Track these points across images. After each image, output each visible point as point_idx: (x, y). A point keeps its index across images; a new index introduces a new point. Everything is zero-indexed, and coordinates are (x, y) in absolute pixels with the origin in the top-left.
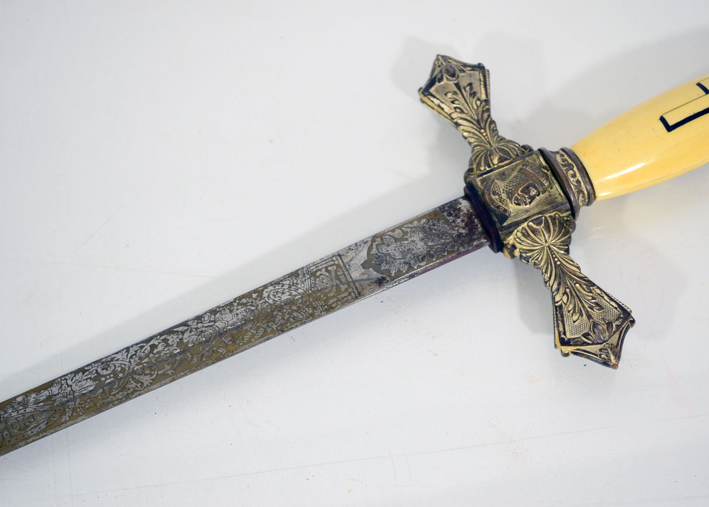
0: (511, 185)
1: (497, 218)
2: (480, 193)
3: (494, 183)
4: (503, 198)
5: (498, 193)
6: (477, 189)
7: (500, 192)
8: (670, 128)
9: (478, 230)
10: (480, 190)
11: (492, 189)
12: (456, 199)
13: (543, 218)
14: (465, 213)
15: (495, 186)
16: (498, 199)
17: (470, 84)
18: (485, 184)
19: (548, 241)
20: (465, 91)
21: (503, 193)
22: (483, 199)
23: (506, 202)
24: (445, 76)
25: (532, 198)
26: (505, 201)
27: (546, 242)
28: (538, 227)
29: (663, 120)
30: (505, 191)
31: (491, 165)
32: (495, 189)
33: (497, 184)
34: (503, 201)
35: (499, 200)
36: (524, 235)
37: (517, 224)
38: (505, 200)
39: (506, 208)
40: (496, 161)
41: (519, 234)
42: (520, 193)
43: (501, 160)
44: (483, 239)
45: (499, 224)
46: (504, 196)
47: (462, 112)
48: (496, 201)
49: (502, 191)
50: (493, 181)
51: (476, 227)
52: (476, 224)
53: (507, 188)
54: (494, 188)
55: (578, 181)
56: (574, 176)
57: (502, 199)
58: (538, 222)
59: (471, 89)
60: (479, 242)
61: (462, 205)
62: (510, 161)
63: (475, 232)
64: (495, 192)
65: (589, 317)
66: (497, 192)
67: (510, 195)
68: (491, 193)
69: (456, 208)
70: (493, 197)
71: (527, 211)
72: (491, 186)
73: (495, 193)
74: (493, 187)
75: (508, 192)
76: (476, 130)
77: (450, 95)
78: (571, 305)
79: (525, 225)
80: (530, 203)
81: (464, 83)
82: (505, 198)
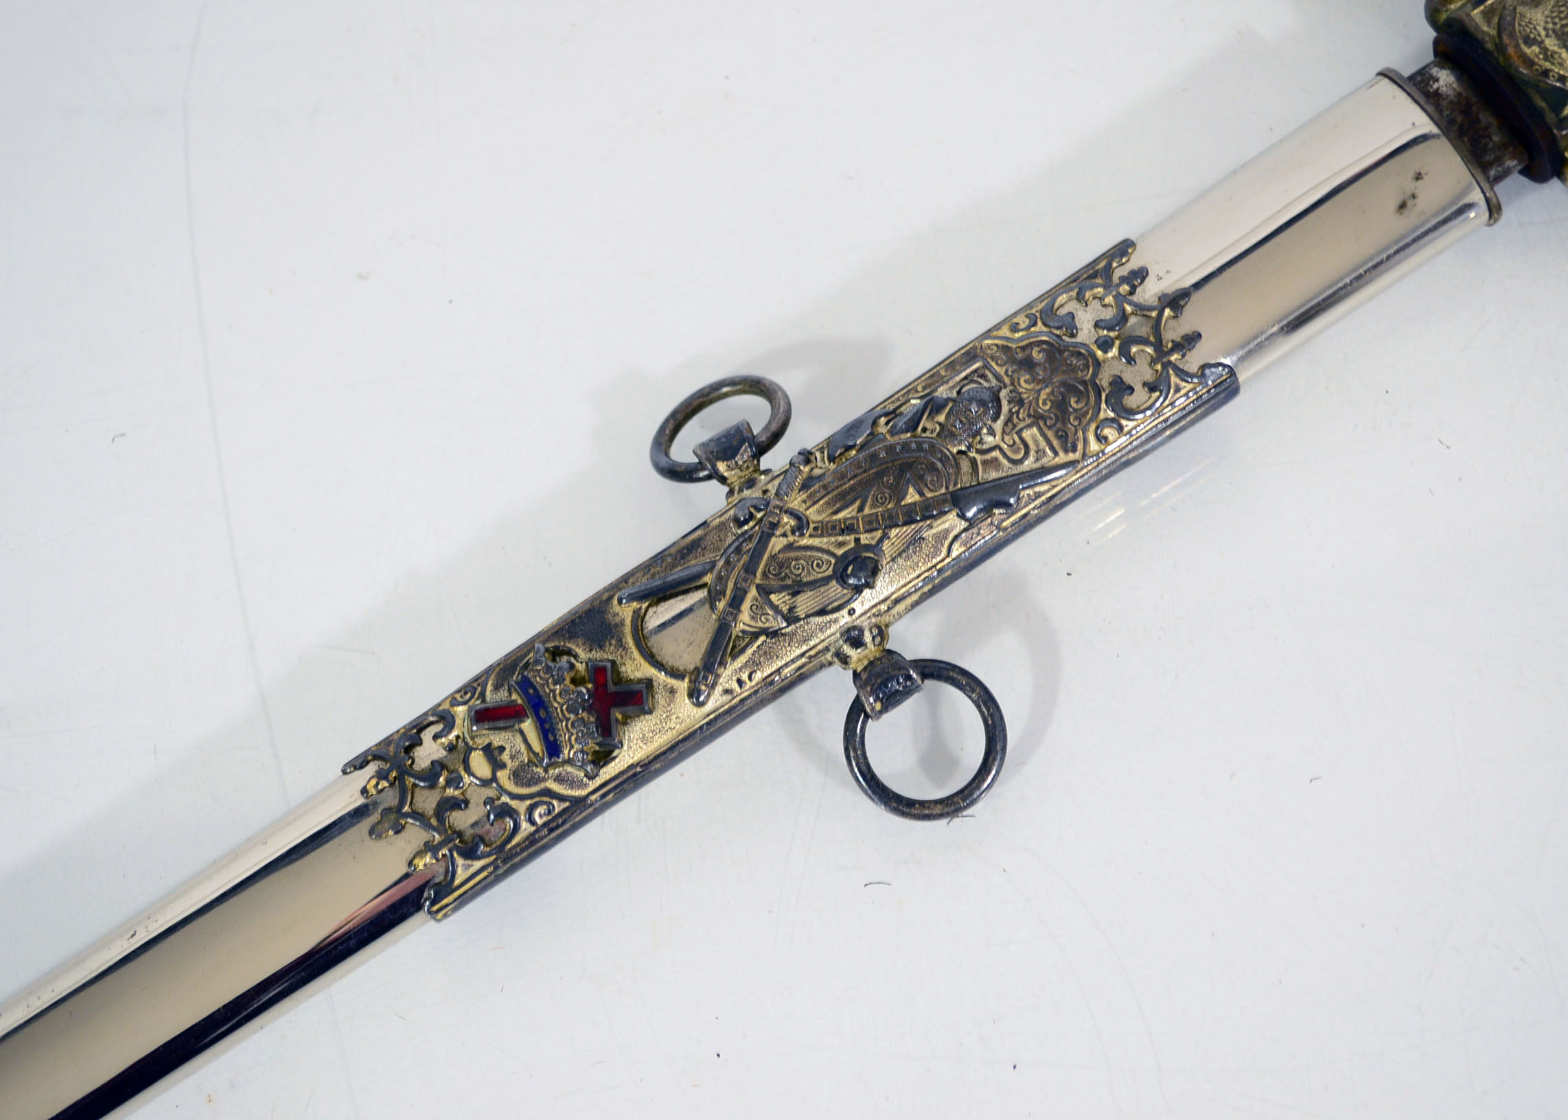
0: (1562, 16)
1: (1544, 99)
2: (1490, 46)
3: (1518, 15)
4: (1551, 48)
5: (1535, 38)
6: (1479, 36)
7: (1539, 35)
9: (1491, 139)
10: (1487, 39)
11: (1520, 32)
12: (1424, 68)
14: (1451, 102)
15: (1523, 24)
16: (1540, 53)
18: (1496, 20)
21: (1547, 36)
22: (1501, 59)
23: (1560, 57)
26: (1556, 56)
30: (1551, 32)
32: (1525, 31)
33: (1526, 17)
34: (1552, 56)
35: (1541, 56)
38: (1556, 53)
39: (1562, 72)
44: (1510, 159)
45: (1553, 115)
46: (1551, 43)
48: (1536, 60)
49: (1543, 33)
50: (1515, 9)
51: (1486, 133)
52: (1483, 124)
53: (1555, 24)
54: (1522, 28)
57: (1549, 53)
60: (1500, 169)
61: (1441, 82)
63: (1486, 144)
64: (1528, 37)
66: (1532, 36)
68: (1521, 42)
69: (1429, 91)
70: (1527, 50)
72: (1514, 24)
73: (1529, 41)
74: (1520, 25)
75: (1560, 33)
82: (1556, 49)
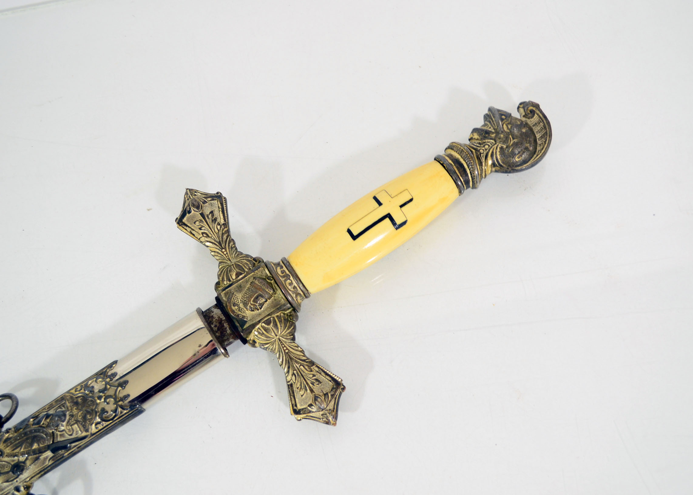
0: (245, 297)
1: (238, 323)
2: (224, 305)
3: (234, 295)
4: (241, 307)
5: (237, 304)
6: (222, 301)
7: (239, 303)
8: (354, 238)
9: (227, 332)
10: (224, 302)
11: (233, 301)
12: (210, 308)
13: (272, 319)
14: (216, 320)
15: (235, 298)
16: (238, 309)
17: (212, 212)
18: (227, 296)
19: (277, 335)
20: (208, 218)
21: (241, 303)
22: (227, 310)
23: (244, 310)
24: (192, 208)
25: (261, 305)
26: (242, 310)
27: (276, 335)
28: (269, 326)
29: (349, 231)
30: (242, 302)
31: (231, 280)
32: (234, 301)
33: (236, 296)
34: (241, 310)
35: (238, 310)
36: (259, 333)
37: (253, 326)
38: (243, 308)
39: (244, 315)
40: (234, 277)
41: (256, 333)
42: (252, 303)
43: (238, 275)
44: (232, 339)
45: (241, 328)
46: (241, 305)
47: (208, 236)
48: (236, 311)
49: (240, 302)
50: (233, 293)
51: (225, 330)
52: (225, 327)
53: (243, 299)
54: (233, 300)
55: (295, 287)
56: (291, 284)
57: (240, 309)
58: (268, 322)
59: (213, 216)
60: (228, 342)
61: (214, 313)
62: (243, 275)
63: (225, 334)
64: (235, 303)
65: (312, 391)
66: (236, 303)
67: (245, 304)
68: (232, 305)
69: (210, 316)
70: (233, 308)
71: (260, 314)
72: (232, 298)
73: (234, 305)
74: (233, 299)
75: (244, 302)
76: (219, 250)
77: (197, 223)
78: (298, 383)
79: (259, 326)
80: (261, 308)
81: (207, 211)
82: (243, 307)
